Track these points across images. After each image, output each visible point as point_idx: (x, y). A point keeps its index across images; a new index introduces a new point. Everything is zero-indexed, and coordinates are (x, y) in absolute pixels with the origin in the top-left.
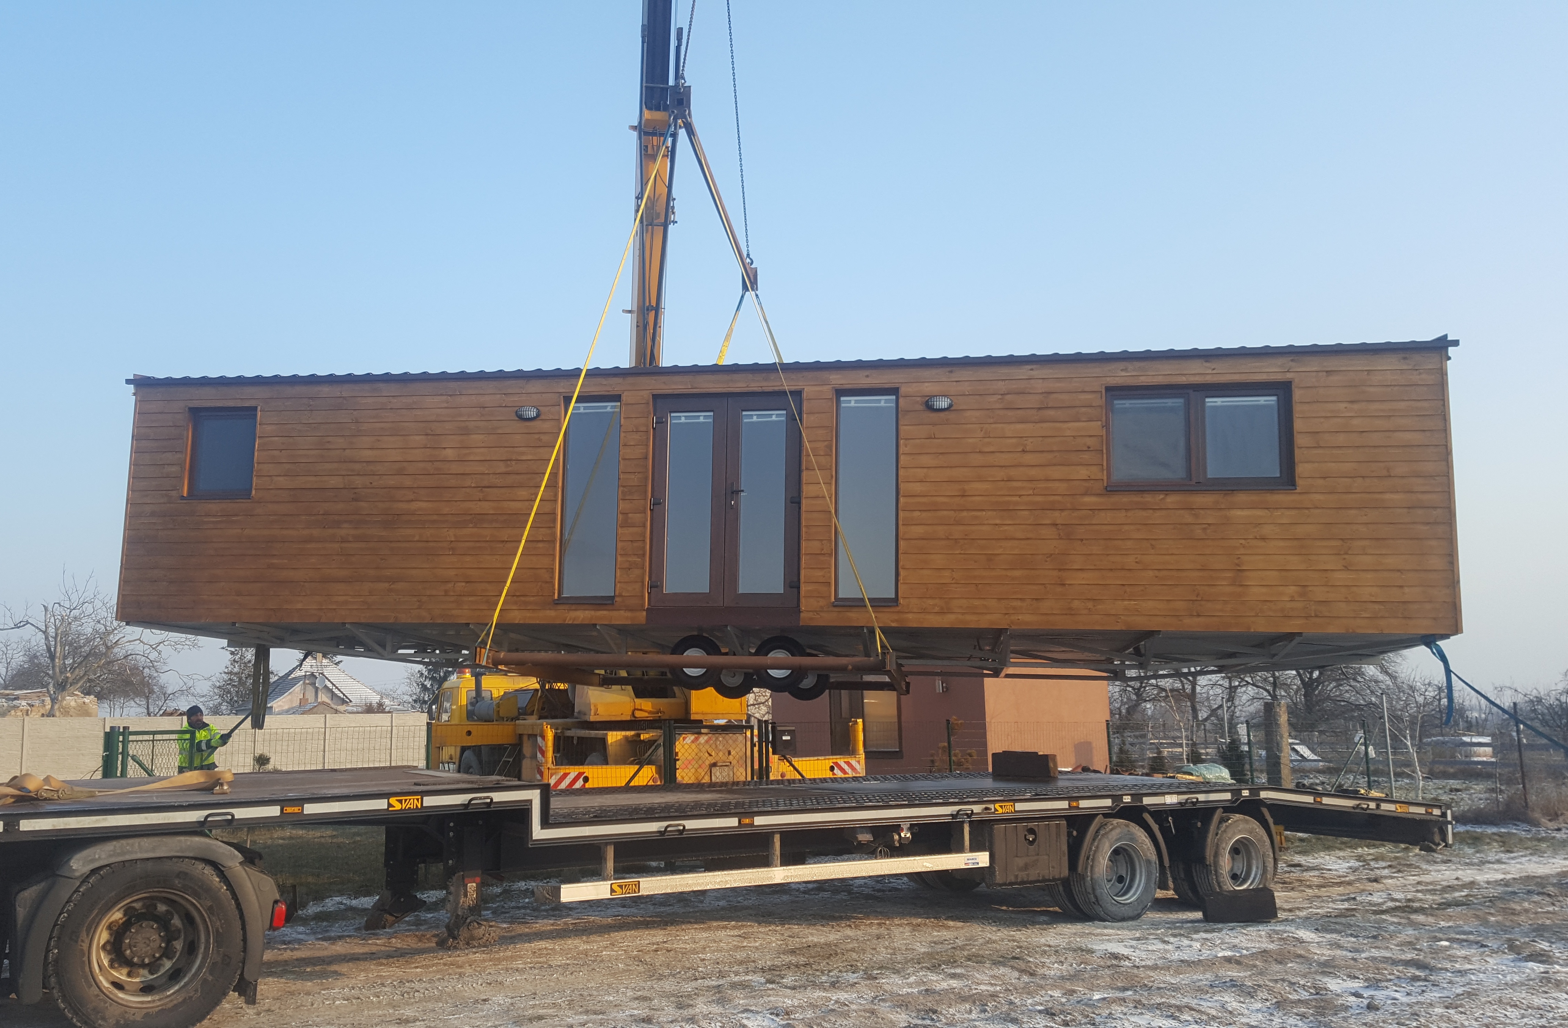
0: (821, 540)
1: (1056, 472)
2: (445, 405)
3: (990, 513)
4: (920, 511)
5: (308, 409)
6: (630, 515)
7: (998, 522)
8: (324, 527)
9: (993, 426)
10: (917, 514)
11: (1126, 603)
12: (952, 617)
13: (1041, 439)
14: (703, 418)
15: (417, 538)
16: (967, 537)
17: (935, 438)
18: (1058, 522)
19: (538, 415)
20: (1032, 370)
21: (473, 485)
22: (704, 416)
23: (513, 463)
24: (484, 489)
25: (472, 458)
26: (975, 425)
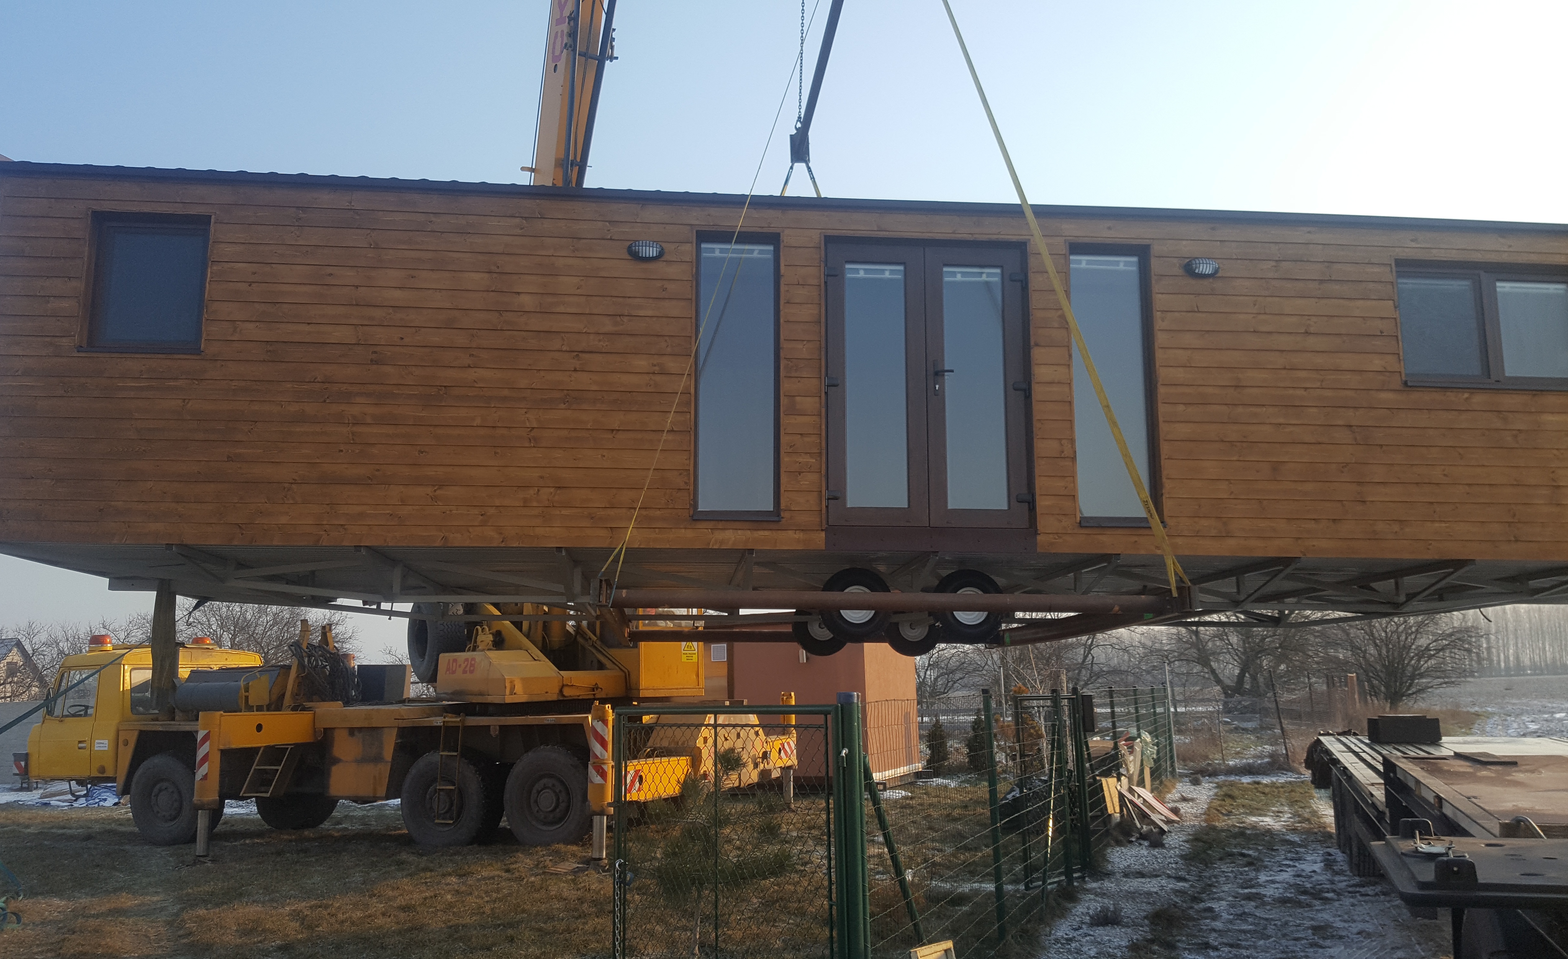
0: (1060, 440)
1: (1346, 361)
2: (520, 232)
3: (1271, 410)
4: (1184, 404)
5: (297, 224)
6: (798, 399)
7: (1282, 421)
8: (325, 401)
9: (1270, 299)
10: (1181, 408)
11: (1437, 525)
12: (1231, 542)
13: (1326, 318)
14: (890, 273)
15: (478, 422)
16: (1245, 440)
17: (1199, 312)
18: (1354, 423)
19: (661, 254)
20: (1309, 232)
21: (564, 348)
22: (891, 270)
23: (625, 319)
24: (580, 354)
25: (561, 309)
26: (1247, 298)
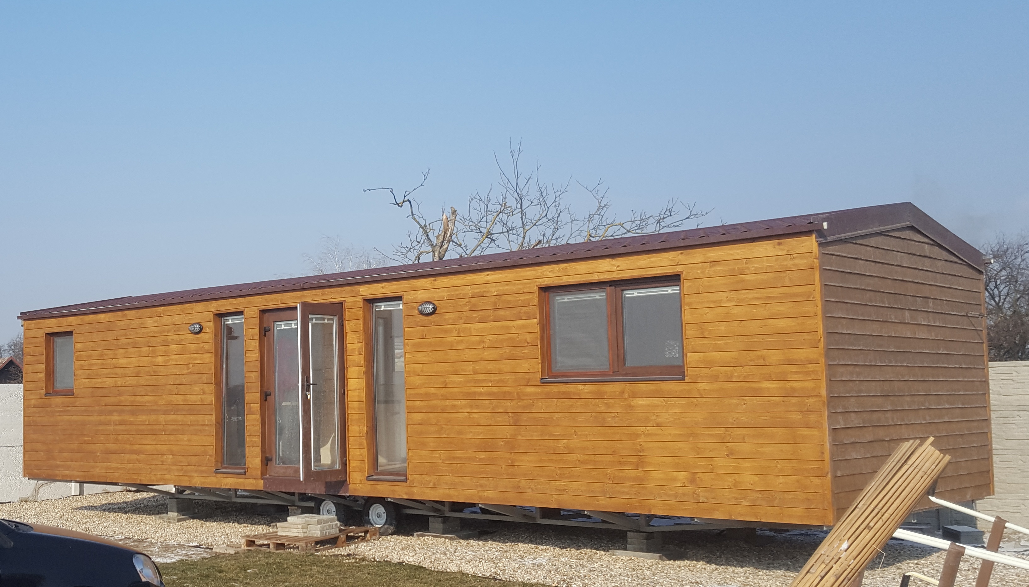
0: (359, 425)
1: (506, 366)
2: (156, 324)
3: (464, 402)
6: (252, 405)
7: (468, 410)
8: (106, 415)
9: (464, 326)
10: (417, 403)
11: (558, 483)
12: (441, 491)
13: (495, 336)
14: (294, 325)
15: (147, 423)
17: (426, 338)
18: (509, 410)
19: (201, 329)
21: (172, 383)
24: (177, 386)
25: (171, 363)
26: (452, 326)
